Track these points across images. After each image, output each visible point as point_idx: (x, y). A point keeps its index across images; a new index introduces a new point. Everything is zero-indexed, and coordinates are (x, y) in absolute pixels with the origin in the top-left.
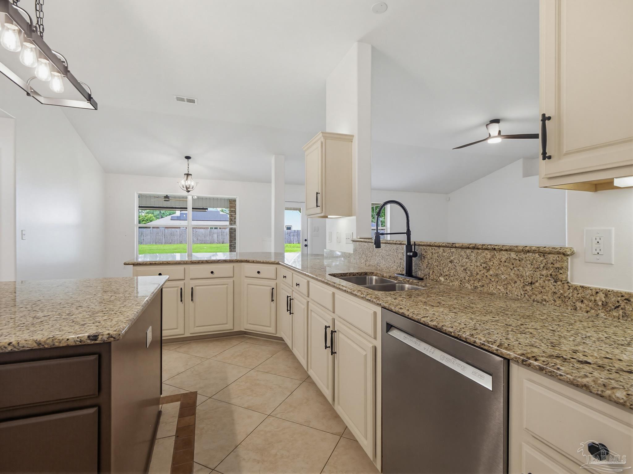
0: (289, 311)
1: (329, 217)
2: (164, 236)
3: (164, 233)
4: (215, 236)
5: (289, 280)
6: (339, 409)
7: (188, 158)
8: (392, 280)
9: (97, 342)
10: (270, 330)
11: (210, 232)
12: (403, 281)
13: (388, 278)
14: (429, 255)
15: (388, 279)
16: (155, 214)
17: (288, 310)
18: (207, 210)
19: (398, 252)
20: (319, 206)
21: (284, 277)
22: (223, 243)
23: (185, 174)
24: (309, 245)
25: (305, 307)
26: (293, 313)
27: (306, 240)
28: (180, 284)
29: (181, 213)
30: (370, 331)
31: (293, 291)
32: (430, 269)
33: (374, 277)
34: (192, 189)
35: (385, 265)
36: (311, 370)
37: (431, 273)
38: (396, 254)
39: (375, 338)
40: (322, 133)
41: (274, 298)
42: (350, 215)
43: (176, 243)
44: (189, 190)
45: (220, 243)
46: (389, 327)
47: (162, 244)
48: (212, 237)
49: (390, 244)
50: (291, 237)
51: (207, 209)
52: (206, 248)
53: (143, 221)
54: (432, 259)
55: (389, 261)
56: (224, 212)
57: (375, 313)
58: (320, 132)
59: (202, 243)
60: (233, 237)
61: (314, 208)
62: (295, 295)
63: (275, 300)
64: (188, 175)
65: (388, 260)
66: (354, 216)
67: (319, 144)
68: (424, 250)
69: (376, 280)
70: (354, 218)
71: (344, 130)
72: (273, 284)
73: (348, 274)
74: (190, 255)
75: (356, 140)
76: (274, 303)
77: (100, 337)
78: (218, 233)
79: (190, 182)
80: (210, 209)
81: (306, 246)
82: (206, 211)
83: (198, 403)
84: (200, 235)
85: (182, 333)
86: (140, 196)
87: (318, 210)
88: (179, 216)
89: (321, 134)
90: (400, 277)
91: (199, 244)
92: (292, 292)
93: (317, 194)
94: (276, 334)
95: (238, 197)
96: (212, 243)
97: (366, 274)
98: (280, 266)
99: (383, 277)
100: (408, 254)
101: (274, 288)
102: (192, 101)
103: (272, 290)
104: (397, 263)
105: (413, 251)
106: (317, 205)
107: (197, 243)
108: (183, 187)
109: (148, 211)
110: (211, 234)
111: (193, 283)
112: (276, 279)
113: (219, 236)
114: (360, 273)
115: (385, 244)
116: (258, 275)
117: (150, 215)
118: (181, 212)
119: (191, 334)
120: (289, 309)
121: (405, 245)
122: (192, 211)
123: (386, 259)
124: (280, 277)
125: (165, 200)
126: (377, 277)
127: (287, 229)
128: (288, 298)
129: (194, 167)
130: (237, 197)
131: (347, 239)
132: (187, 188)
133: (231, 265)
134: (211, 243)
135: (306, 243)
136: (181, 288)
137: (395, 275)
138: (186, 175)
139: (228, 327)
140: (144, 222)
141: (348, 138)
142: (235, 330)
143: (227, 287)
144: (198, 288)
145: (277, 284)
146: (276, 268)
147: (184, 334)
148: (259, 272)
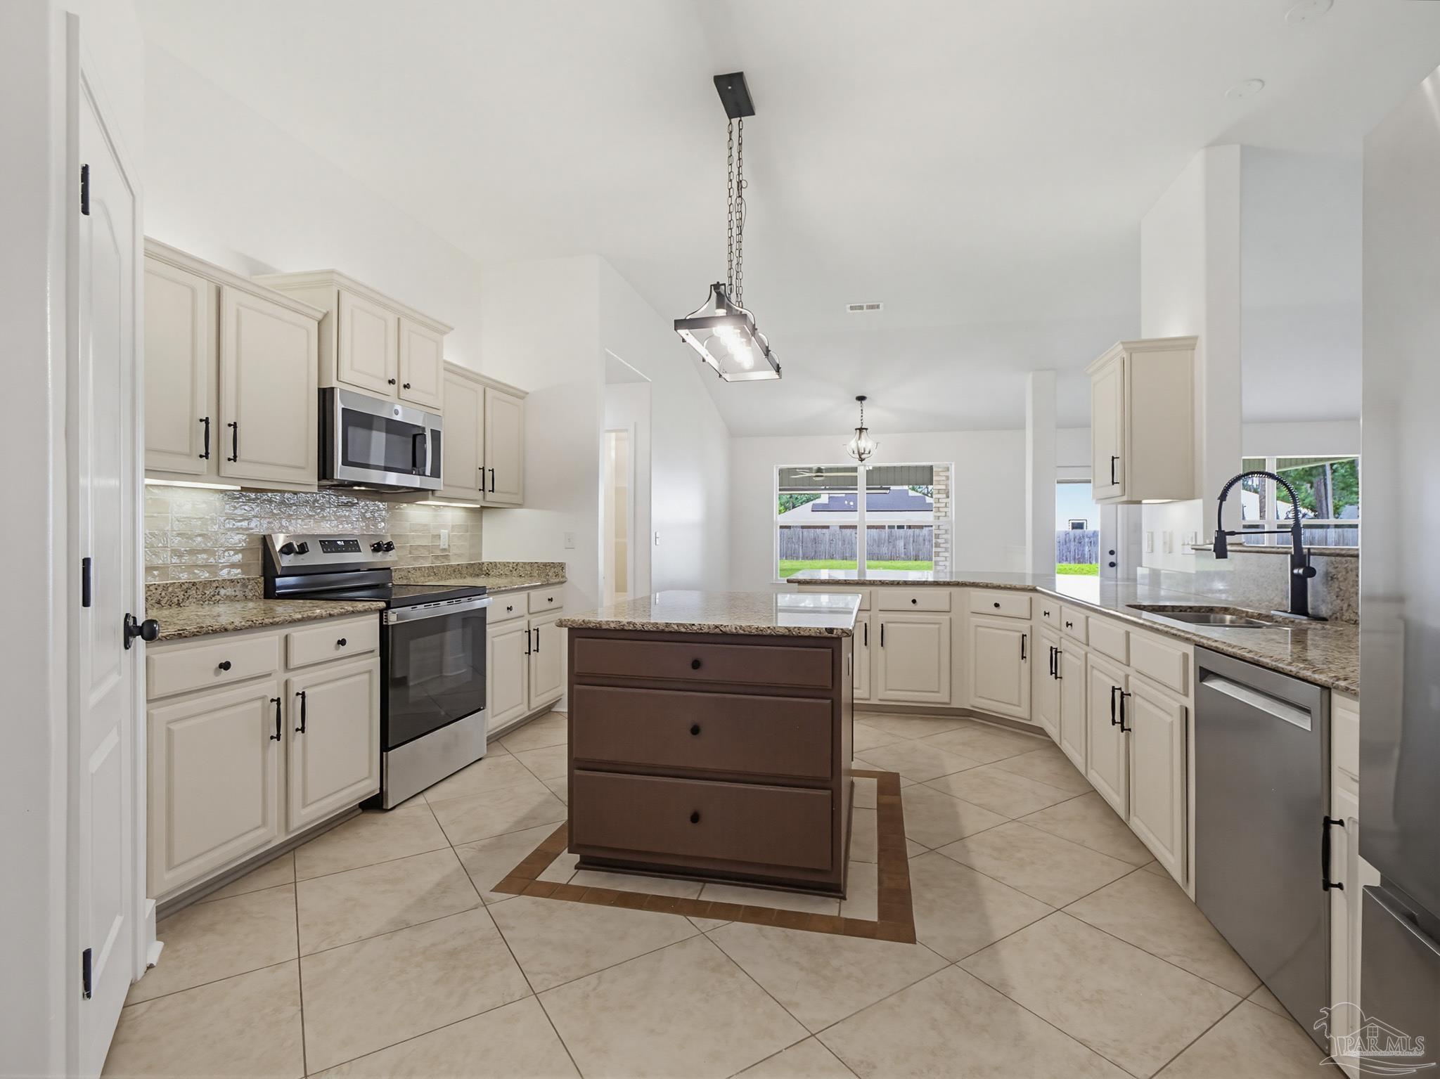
0: (1054, 675)
1: (1144, 501)
2: (801, 544)
3: (800, 538)
4: (901, 544)
5: (1054, 619)
6: (1136, 824)
7: (861, 399)
8: (1264, 621)
9: (833, 635)
10: (1020, 712)
11: (889, 537)
13: (1256, 619)
14: (1341, 574)
17: (1052, 673)
18: (887, 491)
19: (1282, 569)
20: (1118, 483)
21: (1045, 614)
22: (916, 560)
23: (856, 429)
24: (1120, 562)
25: (1081, 663)
26: (1061, 678)
27: (1112, 553)
28: (865, 617)
30: (1177, 683)
31: (1061, 638)
32: (1343, 600)
33: (1228, 617)
34: (869, 455)
35: (1259, 595)
36: (1092, 771)
37: (1345, 609)
39: (1186, 695)
40: (1122, 343)
41: (1027, 654)
42: (1190, 496)
44: (863, 456)
45: (909, 559)
46: (1204, 674)
47: (797, 559)
48: (894, 547)
50: (1084, 546)
51: (889, 489)
54: (1347, 582)
55: (1266, 588)
56: (917, 491)
57: (1185, 656)
58: (1119, 342)
59: (873, 559)
60: (942, 545)
61: (1109, 485)
62: (1065, 645)
63: (1028, 657)
64: (861, 430)
65: (1264, 585)
66: (1199, 498)
67: (1117, 365)
68: (1332, 563)
70: (1198, 503)
71: (1175, 329)
72: (1024, 627)
73: (1169, 607)
74: (862, 572)
75: (1202, 345)
76: (1026, 662)
77: (835, 631)
78: (906, 537)
79: (866, 443)
80: (892, 489)
81: (1112, 565)
83: (902, 786)
85: (867, 696)
86: (782, 473)
87: (1117, 489)
88: (827, 502)
89: (1121, 345)
90: (1280, 615)
92: (1060, 641)
93: (1113, 460)
94: (1030, 720)
95: (953, 463)
96: (894, 560)
97: (1211, 609)
98: (1038, 594)
100: (1296, 571)
101: (1026, 635)
102: (875, 308)
103: (1022, 639)
104: (1282, 591)
105: (1307, 565)
106: (1114, 480)
108: (853, 451)
110: (891, 540)
111: (883, 617)
112: (1030, 619)
113: (909, 543)
115: (1256, 554)
116: (995, 610)
118: (831, 495)
119: (880, 700)
120: (1054, 671)
121: (1289, 556)
124: (1039, 613)
125: (816, 476)
127: (1073, 528)
128: (1051, 651)
129: (871, 414)
130: (951, 464)
131: (1184, 545)
132: (860, 455)
133: (945, 591)
134: (891, 559)
135: (1112, 559)
136: (866, 624)
137: (1272, 612)
138: (858, 431)
139: (940, 697)
141: (1187, 344)
142: (954, 705)
143: (939, 629)
144: (890, 625)
145: (1031, 627)
146: (1031, 599)
147: (869, 699)
148: (997, 605)
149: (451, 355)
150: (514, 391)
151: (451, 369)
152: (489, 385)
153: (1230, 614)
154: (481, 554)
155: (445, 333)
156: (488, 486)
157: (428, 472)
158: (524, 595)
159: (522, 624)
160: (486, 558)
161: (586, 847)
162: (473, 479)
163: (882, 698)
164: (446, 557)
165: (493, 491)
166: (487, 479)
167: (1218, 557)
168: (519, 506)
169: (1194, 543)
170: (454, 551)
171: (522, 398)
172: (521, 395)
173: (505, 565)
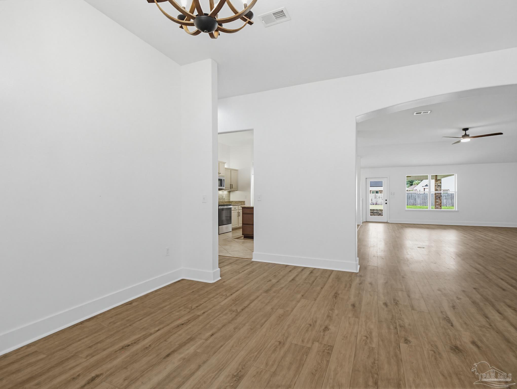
27: (386, 200)
81: (386, 203)
149: (226, 166)
151: (226, 169)
152: (231, 170)
155: (225, 164)
156: (232, 188)
157: (223, 186)
158: (237, 206)
159: (237, 211)
160: (231, 200)
161: (244, 234)
162: (229, 186)
164: (224, 200)
166: (231, 186)
168: (237, 190)
170: (226, 199)
171: (237, 171)
172: (237, 170)
173: (234, 201)
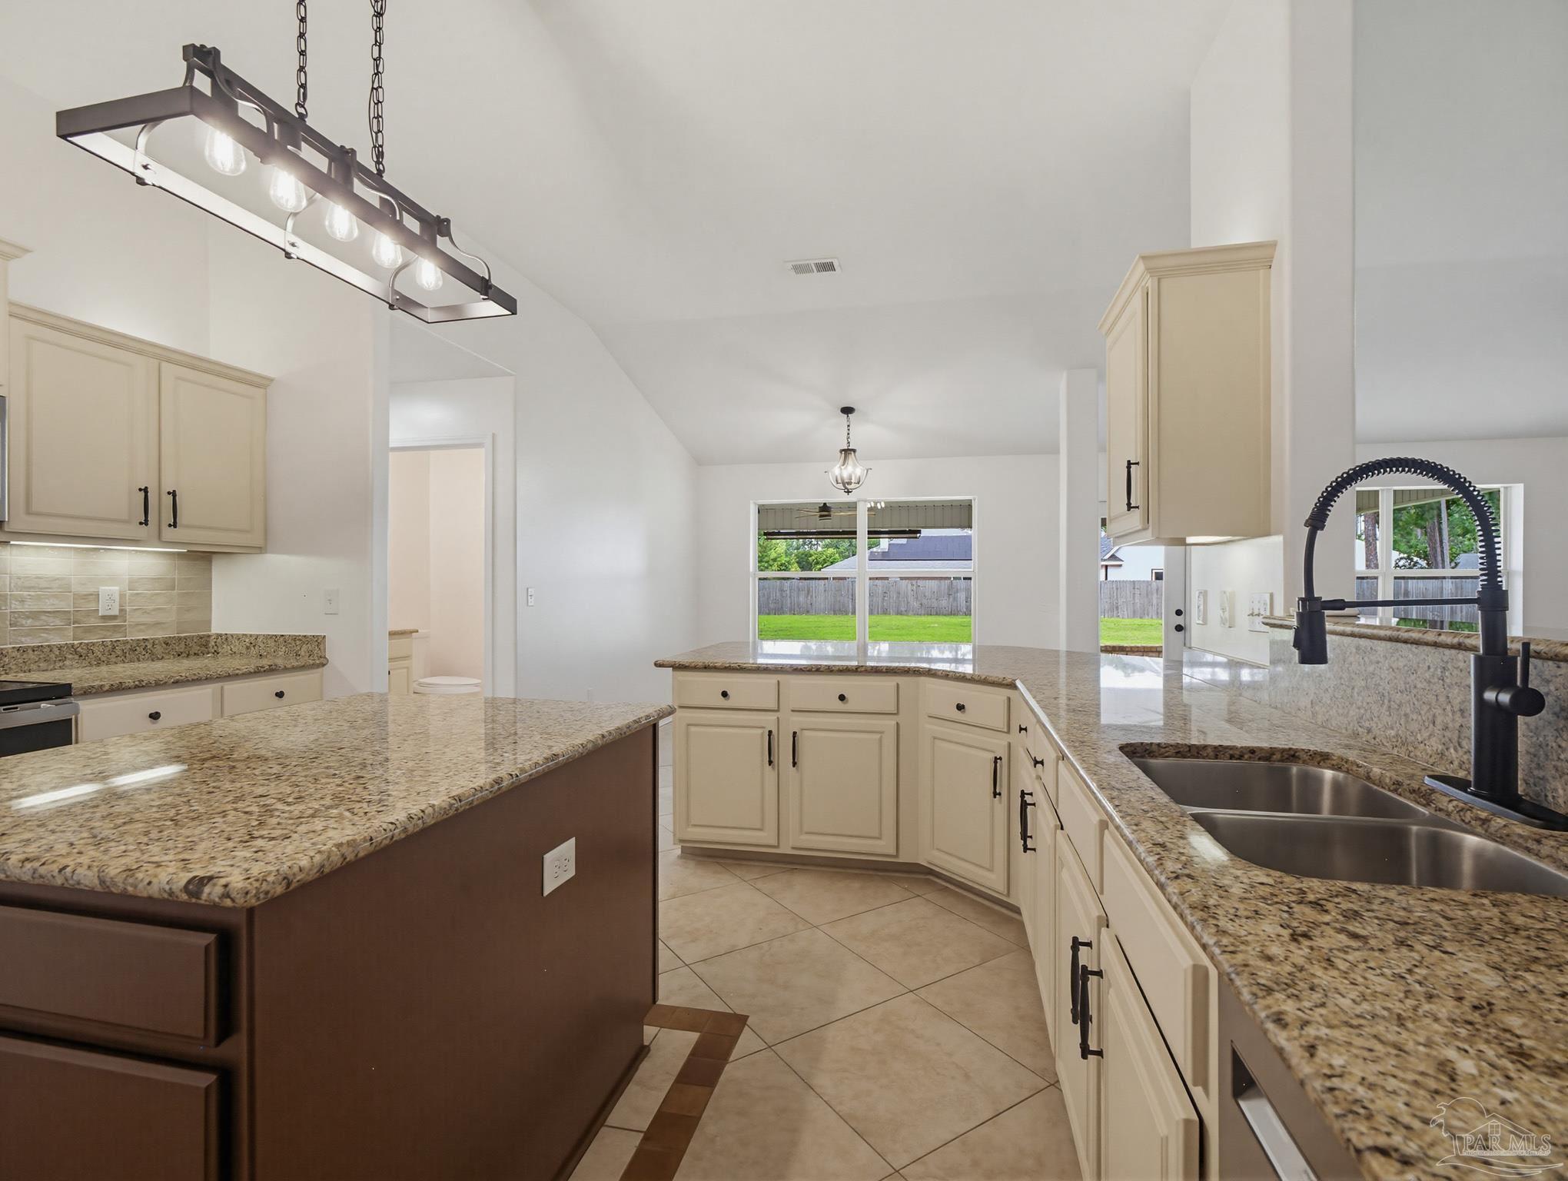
1: (1190, 540)
2: (851, 597)
3: (850, 590)
5: (1029, 742)
7: (847, 411)
8: (1409, 799)
12: (1455, 819)
13: (1390, 790)
15: (1389, 793)
16: (842, 549)
17: (1021, 837)
18: (918, 535)
19: (1448, 681)
20: (1138, 507)
21: (1021, 729)
23: (841, 451)
25: (1050, 841)
26: (1030, 850)
27: (1179, 613)
28: (769, 721)
29: (890, 544)
31: (1033, 779)
33: (1328, 774)
34: (857, 485)
35: (1392, 729)
38: (1438, 687)
40: (1143, 258)
41: (999, 790)
42: (1260, 529)
43: (876, 613)
44: (849, 487)
49: (1412, 643)
51: (919, 532)
52: (936, 625)
53: (817, 563)
55: (1406, 715)
58: (1137, 257)
61: (1125, 513)
62: (1035, 794)
63: (1004, 793)
64: (847, 452)
65: (1403, 708)
66: (1277, 533)
67: (1138, 301)
69: (1338, 788)
70: (1278, 539)
71: (1243, 233)
72: (998, 744)
73: (1209, 750)
75: (1284, 258)
76: (1000, 802)
79: (851, 470)
80: (925, 532)
81: (1179, 628)
82: (916, 538)
83: (736, 1052)
84: (926, 594)
85: (774, 842)
86: (762, 510)
87: (1136, 519)
89: (1141, 262)
90: (1446, 795)
91: (924, 615)
93: (1129, 468)
94: (1007, 896)
96: (954, 615)
97: (1292, 755)
98: (1017, 693)
99: (1368, 778)
100: (1491, 695)
101: (1000, 759)
102: (829, 267)
103: (996, 762)
104: (1446, 728)
105: (1518, 681)
106: (1129, 504)
107: (920, 615)
108: (837, 481)
109: (828, 541)
112: (1008, 734)
114: (1261, 749)
115: (1389, 644)
116: (959, 714)
117: (831, 550)
119: (793, 848)
121: (1474, 656)
122: (869, 538)
123: (1394, 706)
124: (1016, 725)
125: (821, 516)
126: (1341, 775)
127: (1156, 578)
128: (1022, 797)
129: (862, 433)
131: (1252, 615)
132: (845, 484)
133: (890, 682)
135: (1180, 620)
136: (770, 732)
137: (1427, 780)
138: (843, 452)
139: (882, 847)
140: (819, 566)
141: (1258, 256)
142: (903, 858)
143: (880, 740)
144: (807, 733)
145: (1009, 744)
146: (1009, 699)
147: (777, 847)
148: (960, 707)
150: (239, 374)
152: (166, 359)
153: (1332, 768)
154: (209, 622)
155: (13, 258)
160: (214, 628)
162: (129, 507)
163: (798, 845)
164: (116, 628)
165: (175, 525)
167: (1304, 660)
168: (262, 549)
169: (1268, 613)
170: (136, 619)
171: (265, 387)
172: (260, 383)
